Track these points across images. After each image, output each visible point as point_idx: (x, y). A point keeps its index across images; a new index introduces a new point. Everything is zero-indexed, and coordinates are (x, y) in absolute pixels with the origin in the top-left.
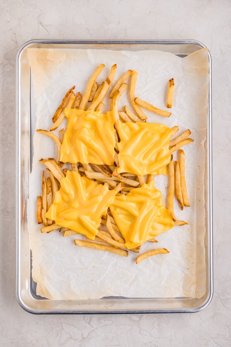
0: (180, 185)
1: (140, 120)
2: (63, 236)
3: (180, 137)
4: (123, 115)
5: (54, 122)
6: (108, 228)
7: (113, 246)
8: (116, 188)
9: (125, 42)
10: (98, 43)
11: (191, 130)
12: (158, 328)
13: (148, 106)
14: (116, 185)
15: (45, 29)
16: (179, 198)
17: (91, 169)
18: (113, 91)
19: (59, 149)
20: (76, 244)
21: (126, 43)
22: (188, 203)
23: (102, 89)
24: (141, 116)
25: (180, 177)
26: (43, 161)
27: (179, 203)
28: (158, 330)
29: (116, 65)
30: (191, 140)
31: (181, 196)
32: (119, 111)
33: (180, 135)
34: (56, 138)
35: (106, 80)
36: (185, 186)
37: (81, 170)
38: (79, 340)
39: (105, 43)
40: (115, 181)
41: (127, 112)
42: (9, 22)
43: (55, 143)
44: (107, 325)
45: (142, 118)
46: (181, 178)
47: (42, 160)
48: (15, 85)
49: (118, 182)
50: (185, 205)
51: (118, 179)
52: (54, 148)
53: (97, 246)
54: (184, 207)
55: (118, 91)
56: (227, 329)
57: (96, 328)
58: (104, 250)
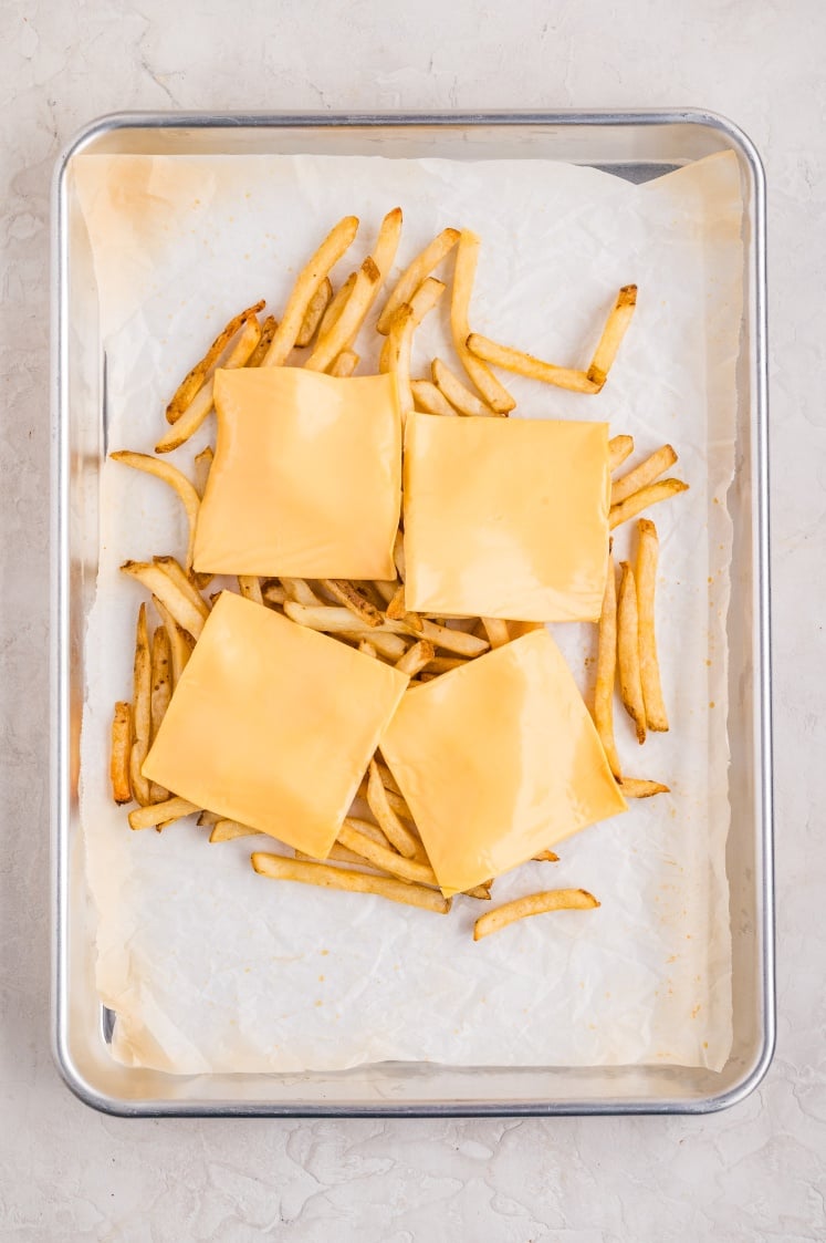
0: (634, 651)
1: (489, 410)
2: (210, 841)
3: (638, 471)
4: (427, 392)
5: (172, 423)
6: (374, 811)
7: (393, 877)
8: (403, 660)
9: (449, 118)
10: (350, 125)
11: (677, 449)
12: (559, 1189)
13: (517, 358)
14: (402, 653)
15: (162, 86)
16: (630, 698)
17: (312, 594)
18: (391, 306)
19: (192, 522)
20: (256, 870)
21: (450, 124)
22: (661, 720)
23: (347, 298)
24: (491, 398)
25: (635, 620)
26: (133, 568)
27: (631, 715)
28: (561, 1195)
29: (398, 211)
30: (678, 485)
31: (639, 692)
32: (411, 381)
33: (638, 466)
34: (182, 480)
35: (363, 268)
36: (654, 656)
37: (274, 595)
38: (270, 1228)
39: (375, 122)
40: (399, 635)
41: (441, 382)
42: (29, 59)
43: (178, 498)
44: (374, 1174)
45: (498, 406)
46: (639, 623)
47: (129, 564)
48: (48, 290)
49: (411, 640)
50: (651, 727)
51: (408, 630)
52: (177, 517)
53: (334, 877)
54: (648, 734)
55: (407, 307)
56: (814, 1199)
57: (333, 1186)
58: (363, 892)
